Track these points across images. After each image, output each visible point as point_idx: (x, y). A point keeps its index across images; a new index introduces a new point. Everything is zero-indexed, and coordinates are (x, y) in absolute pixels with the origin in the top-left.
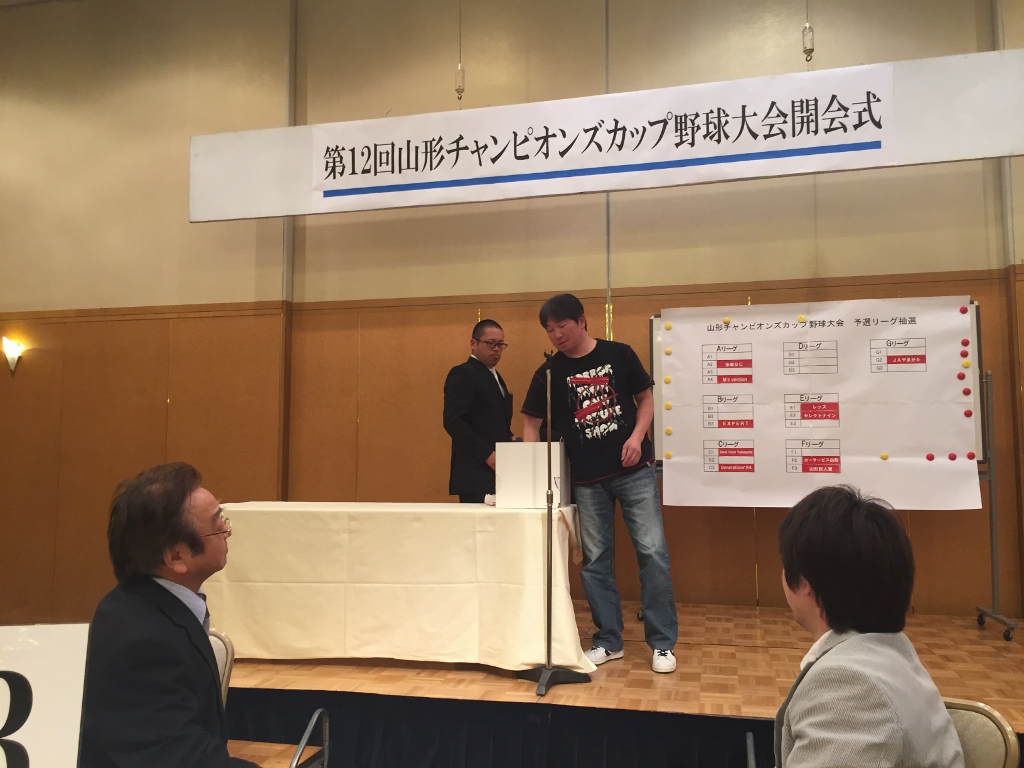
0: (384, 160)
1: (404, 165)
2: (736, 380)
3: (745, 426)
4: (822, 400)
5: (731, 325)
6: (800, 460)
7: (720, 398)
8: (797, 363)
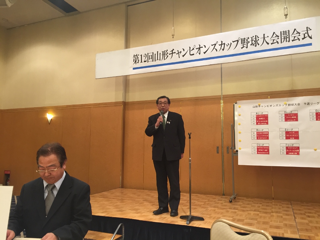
0: (150, 58)
1: (156, 59)
2: (263, 124)
3: (266, 139)
4: (293, 130)
5: (261, 106)
6: (285, 150)
7: (257, 130)
8: (284, 118)
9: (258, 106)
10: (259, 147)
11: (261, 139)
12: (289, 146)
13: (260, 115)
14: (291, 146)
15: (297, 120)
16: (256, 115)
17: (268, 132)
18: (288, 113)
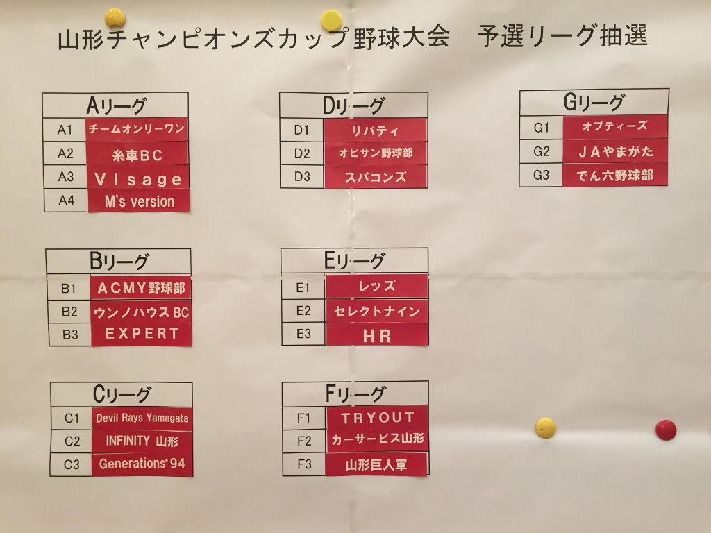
2: (142, 202)
3: (168, 342)
4: (384, 268)
5: (129, 31)
6: (319, 440)
7: (96, 257)
8: (317, 154)
9: (105, 33)
10: (107, 411)
11: (129, 342)
12: (353, 401)
13: (121, 122)
14: (368, 401)
15: (416, 176)
16: (89, 122)
17: (187, 280)
18: (352, 113)
